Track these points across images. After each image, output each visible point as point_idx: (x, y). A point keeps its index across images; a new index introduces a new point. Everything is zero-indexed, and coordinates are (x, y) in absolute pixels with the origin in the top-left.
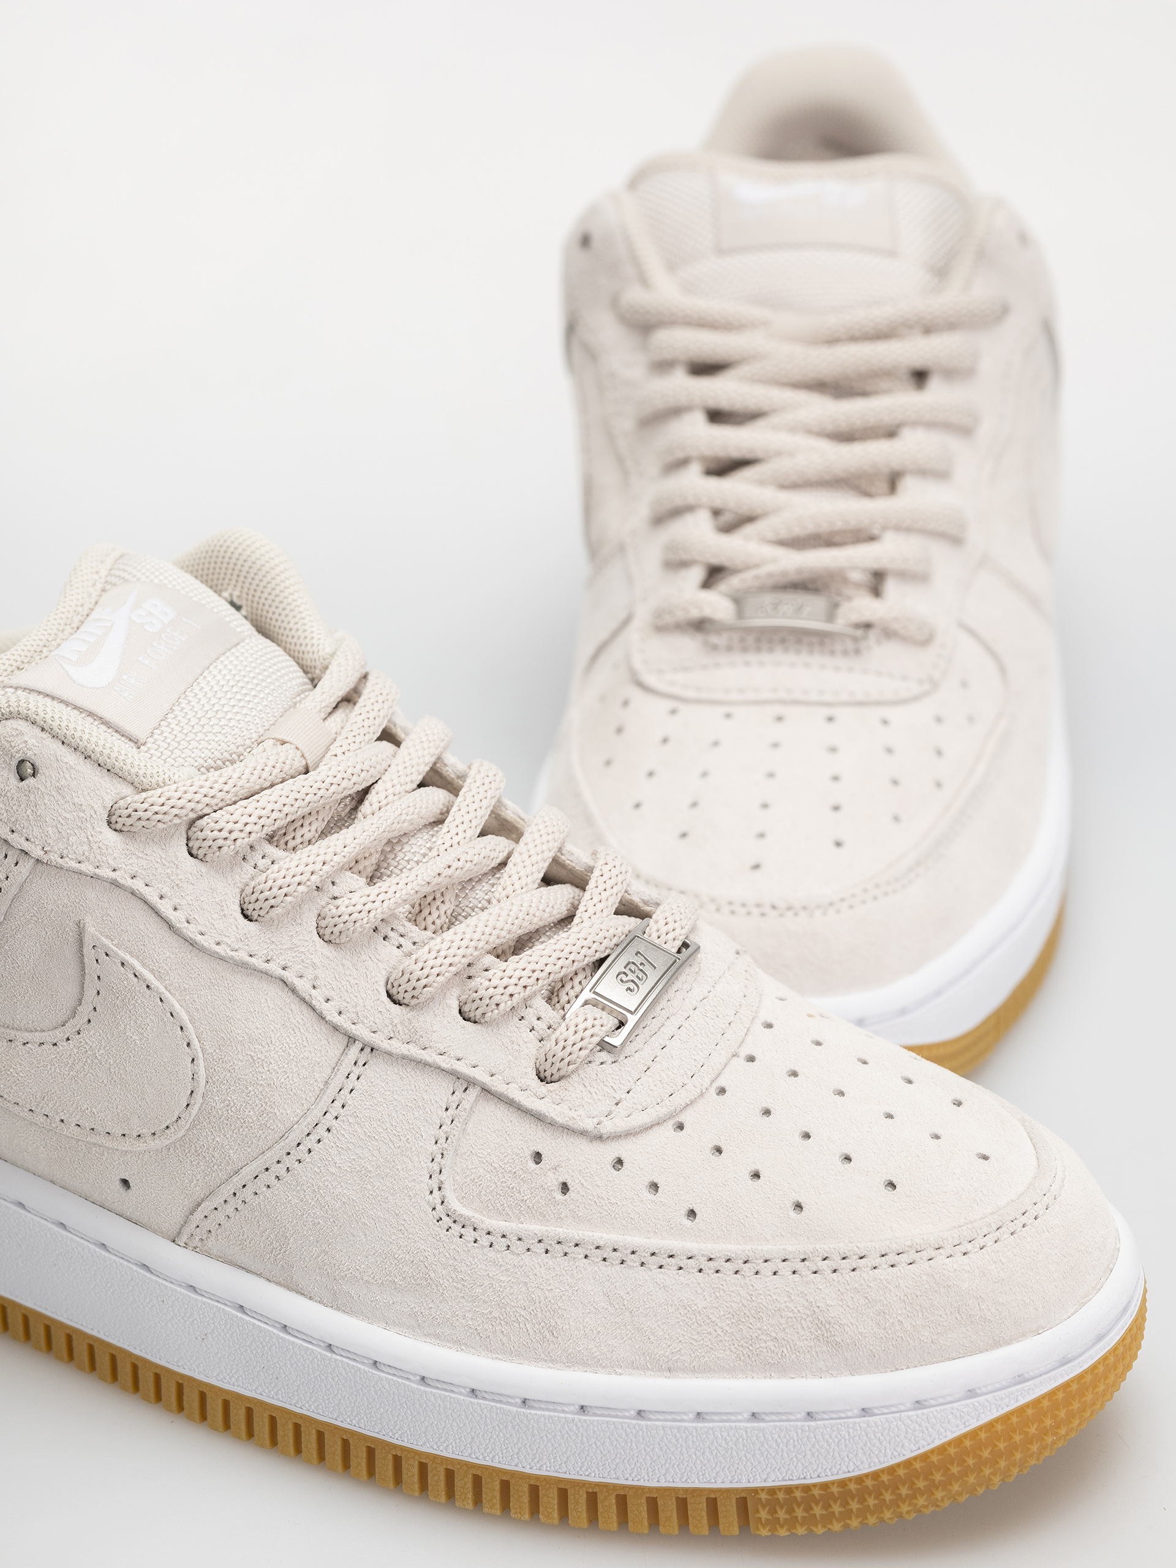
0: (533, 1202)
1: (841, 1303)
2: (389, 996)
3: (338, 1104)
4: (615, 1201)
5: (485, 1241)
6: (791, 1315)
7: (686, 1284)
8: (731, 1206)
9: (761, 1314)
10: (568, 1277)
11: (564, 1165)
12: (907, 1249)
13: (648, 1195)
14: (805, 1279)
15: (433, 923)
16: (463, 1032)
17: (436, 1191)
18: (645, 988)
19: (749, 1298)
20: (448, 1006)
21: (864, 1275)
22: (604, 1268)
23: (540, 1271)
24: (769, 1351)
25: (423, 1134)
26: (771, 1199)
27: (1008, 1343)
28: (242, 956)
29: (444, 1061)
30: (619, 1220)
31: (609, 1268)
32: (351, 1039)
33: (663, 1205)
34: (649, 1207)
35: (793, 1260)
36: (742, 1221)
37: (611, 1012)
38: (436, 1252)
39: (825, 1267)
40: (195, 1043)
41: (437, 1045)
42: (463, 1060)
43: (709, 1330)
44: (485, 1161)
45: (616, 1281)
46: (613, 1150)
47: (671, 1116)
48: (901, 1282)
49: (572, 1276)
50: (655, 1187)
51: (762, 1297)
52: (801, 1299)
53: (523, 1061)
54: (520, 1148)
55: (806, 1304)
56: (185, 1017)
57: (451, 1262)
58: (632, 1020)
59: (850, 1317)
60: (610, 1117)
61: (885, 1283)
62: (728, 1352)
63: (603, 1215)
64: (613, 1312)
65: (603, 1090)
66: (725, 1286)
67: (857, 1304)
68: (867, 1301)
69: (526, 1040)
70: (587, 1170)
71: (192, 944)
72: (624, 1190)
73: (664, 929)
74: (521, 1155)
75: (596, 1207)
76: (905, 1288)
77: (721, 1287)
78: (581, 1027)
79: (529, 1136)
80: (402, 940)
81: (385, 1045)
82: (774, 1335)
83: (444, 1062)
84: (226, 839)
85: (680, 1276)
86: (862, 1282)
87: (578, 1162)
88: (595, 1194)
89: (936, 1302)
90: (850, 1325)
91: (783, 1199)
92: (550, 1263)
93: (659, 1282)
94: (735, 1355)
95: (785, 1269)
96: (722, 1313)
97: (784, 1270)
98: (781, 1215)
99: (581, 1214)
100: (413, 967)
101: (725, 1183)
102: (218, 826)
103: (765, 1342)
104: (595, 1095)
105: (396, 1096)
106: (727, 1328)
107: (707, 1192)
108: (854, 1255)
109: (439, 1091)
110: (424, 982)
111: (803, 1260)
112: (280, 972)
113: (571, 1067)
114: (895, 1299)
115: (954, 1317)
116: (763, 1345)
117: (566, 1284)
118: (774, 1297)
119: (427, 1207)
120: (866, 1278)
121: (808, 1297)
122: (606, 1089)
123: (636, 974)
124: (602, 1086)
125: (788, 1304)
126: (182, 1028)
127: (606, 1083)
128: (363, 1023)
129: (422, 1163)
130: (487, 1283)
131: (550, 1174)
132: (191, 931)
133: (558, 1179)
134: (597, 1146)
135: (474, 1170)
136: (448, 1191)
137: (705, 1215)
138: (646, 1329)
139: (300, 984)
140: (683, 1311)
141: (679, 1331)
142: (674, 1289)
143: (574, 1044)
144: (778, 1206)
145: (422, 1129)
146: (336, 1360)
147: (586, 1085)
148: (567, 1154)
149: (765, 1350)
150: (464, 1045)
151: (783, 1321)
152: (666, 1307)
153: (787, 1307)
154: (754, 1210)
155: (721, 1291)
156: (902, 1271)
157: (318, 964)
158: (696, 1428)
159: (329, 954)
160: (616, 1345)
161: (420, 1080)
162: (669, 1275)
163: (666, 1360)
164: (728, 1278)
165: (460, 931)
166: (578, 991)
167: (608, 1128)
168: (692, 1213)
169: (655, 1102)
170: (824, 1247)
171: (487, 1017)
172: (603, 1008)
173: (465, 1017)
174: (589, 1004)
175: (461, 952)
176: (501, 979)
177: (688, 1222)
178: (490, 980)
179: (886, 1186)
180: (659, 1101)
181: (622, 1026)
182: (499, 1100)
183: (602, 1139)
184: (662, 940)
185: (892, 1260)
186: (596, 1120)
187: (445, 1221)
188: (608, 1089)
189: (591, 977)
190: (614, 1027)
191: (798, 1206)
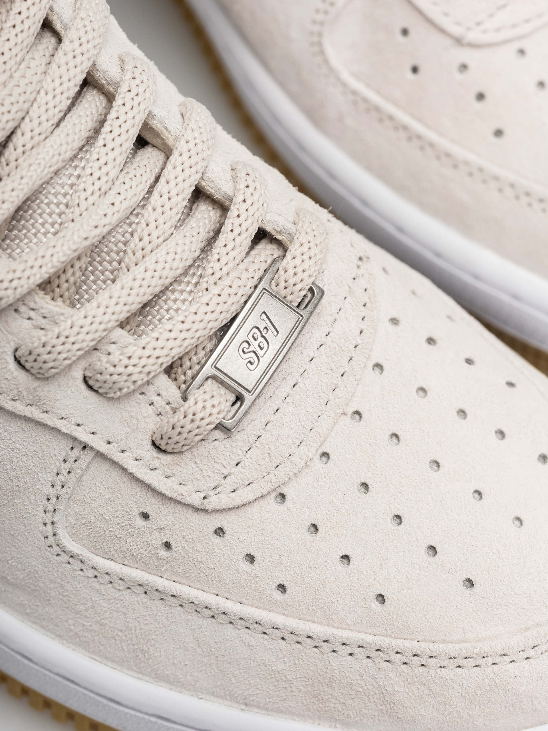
0: (138, 552)
1: (407, 691)
2: (18, 362)
4: (212, 567)
5: (90, 573)
6: (361, 690)
7: (269, 648)
8: (319, 589)
9: (334, 684)
10: (163, 619)
11: (169, 528)
12: (474, 656)
13: (244, 564)
14: (377, 666)
15: (67, 281)
16: (85, 402)
17: (49, 524)
18: (266, 359)
19: (324, 670)
20: (73, 378)
21: (432, 672)
22: (196, 618)
23: (138, 607)
24: (337, 710)
25: (41, 479)
26: (357, 588)
29: (65, 426)
30: (215, 582)
31: (201, 619)
33: (257, 577)
34: (244, 577)
35: (368, 649)
36: (328, 605)
37: (228, 387)
38: (46, 570)
39: (397, 660)
41: (59, 412)
42: (83, 427)
43: (285, 686)
44: (96, 511)
45: (206, 631)
46: (216, 522)
47: (274, 490)
48: (465, 682)
49: (167, 618)
50: (251, 558)
51: (336, 671)
52: (371, 680)
53: (140, 434)
54: (129, 506)
55: (376, 685)
57: (59, 581)
58: (248, 399)
59: (413, 702)
60: (217, 491)
61: (450, 681)
62: (300, 704)
63: (201, 576)
64: (200, 653)
65: (213, 467)
66: (305, 657)
67: (422, 694)
68: (431, 693)
69: (145, 415)
70: (190, 537)
72: (222, 558)
73: (292, 281)
74: (130, 513)
75: (195, 568)
76: (467, 687)
77: (301, 657)
78: (199, 416)
79: (139, 498)
80: (32, 314)
82: (342, 700)
83: (63, 426)
85: (264, 640)
86: (430, 678)
87: (182, 528)
88: (195, 557)
89: (493, 700)
90: (413, 708)
91: (369, 590)
92: (148, 603)
93: (244, 640)
94: (306, 707)
95: (360, 653)
96: (299, 676)
97: (359, 655)
98: (364, 606)
99: (180, 571)
101: (316, 566)
103: (335, 704)
104: (205, 471)
105: (17, 445)
106: (301, 688)
107: (298, 572)
108: (425, 655)
109: (58, 447)
111: (378, 650)
113: (185, 448)
114: (457, 694)
115: (508, 709)
116: (332, 705)
117: (161, 623)
118: (347, 675)
119: (40, 535)
120: (433, 676)
121: (378, 680)
122: (216, 465)
123: (258, 342)
124: (213, 463)
125: (359, 682)
127: (217, 460)
129: (38, 501)
130: (89, 604)
131: (157, 534)
133: (163, 539)
134: (201, 517)
135: (86, 516)
136: (60, 527)
137: (294, 593)
138: (228, 672)
140: (263, 668)
141: (258, 680)
142: (258, 649)
143: (190, 431)
144: (362, 596)
145: (40, 475)
147: (198, 462)
148: (173, 519)
149: (333, 709)
150: (85, 414)
151: (353, 693)
152: (249, 661)
153: (358, 684)
154: (339, 596)
155: (300, 660)
156: (467, 673)
160: (200, 677)
163: (243, 698)
164: (308, 651)
165: (91, 314)
166: (203, 361)
167: (213, 503)
168: (282, 588)
169: (261, 477)
170: (398, 644)
171: (109, 396)
172: (222, 383)
173: (90, 387)
174: (210, 381)
175: (90, 336)
176: (126, 367)
177: (277, 595)
178: (115, 366)
179: (464, 583)
180: (264, 474)
181: (239, 403)
182: (114, 463)
183: (206, 511)
184: (289, 290)
185: (459, 662)
186: (202, 495)
187: (56, 549)
188: (218, 467)
189: (216, 346)
190: (230, 403)
191: (381, 598)
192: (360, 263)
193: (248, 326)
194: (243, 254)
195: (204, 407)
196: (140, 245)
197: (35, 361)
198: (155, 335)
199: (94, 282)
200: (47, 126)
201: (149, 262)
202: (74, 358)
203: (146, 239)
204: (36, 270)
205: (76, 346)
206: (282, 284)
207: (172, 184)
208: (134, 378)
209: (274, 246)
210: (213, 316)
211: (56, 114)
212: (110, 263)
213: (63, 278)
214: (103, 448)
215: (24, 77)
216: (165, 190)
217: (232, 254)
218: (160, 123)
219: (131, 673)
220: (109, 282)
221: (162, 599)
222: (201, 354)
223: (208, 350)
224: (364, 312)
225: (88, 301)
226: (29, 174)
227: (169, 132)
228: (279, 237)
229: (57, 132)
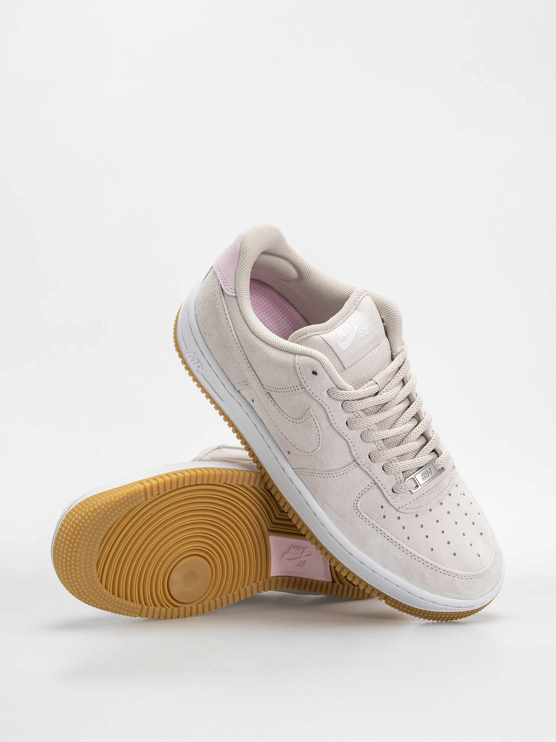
0: (376, 516)
1: (429, 575)
2: (369, 456)
3: (345, 471)
4: (394, 526)
5: (361, 517)
7: (399, 552)
8: (418, 541)
9: (411, 568)
10: (375, 535)
11: (387, 512)
12: (450, 572)
13: (401, 529)
14: (425, 566)
16: (381, 472)
17: (356, 501)
18: (427, 479)
19: (411, 563)
20: (380, 465)
23: (369, 530)
25: (360, 488)
26: (427, 545)
27: (460, 599)
28: (341, 432)
30: (392, 530)
31: (384, 539)
32: (355, 461)
33: (403, 533)
34: (400, 532)
36: (418, 546)
37: (416, 483)
38: (349, 512)
39: (430, 567)
40: (321, 443)
41: (373, 472)
42: (377, 478)
43: (398, 564)
44: (370, 501)
45: (384, 543)
46: (399, 514)
47: (416, 513)
48: (445, 578)
50: (404, 528)
51: (413, 564)
52: (422, 570)
53: (390, 485)
54: (379, 503)
56: (322, 437)
57: (351, 516)
58: (420, 487)
59: (429, 579)
60: (403, 507)
61: (441, 576)
63: (389, 527)
64: (380, 548)
65: (404, 501)
68: (435, 578)
69: (393, 481)
70: (391, 516)
71: (331, 425)
72: (397, 525)
73: (439, 464)
74: (379, 505)
75: (389, 525)
76: (445, 580)
77: (406, 557)
78: (407, 486)
79: (382, 502)
80: (378, 445)
81: (362, 466)
83: (372, 476)
84: (351, 409)
86: (436, 573)
87: (390, 513)
88: (390, 522)
90: (429, 581)
91: (430, 546)
92: (373, 530)
93: (393, 548)
95: (422, 562)
96: (403, 563)
98: (427, 550)
99: (385, 524)
100: (377, 455)
101: (419, 535)
102: (351, 405)
104: (402, 501)
105: (359, 477)
106: (402, 566)
107: (414, 535)
108: (438, 568)
109: (369, 481)
110: (378, 459)
111: (426, 562)
112: (348, 439)
113: (400, 493)
114: (441, 580)
115: (452, 589)
116: (408, 574)
117: (373, 537)
118: (416, 566)
119: (353, 503)
120: (438, 573)
123: (426, 475)
125: (418, 569)
126: (320, 438)
127: (406, 499)
128: (360, 459)
129: (357, 493)
130: (357, 525)
131: (383, 512)
132: (333, 422)
133: (384, 514)
134: (396, 512)
135: (367, 502)
136: (359, 503)
137: (411, 540)
138: (385, 556)
139: (350, 444)
140: (395, 557)
141: (392, 560)
142: (396, 552)
143: (404, 489)
144: (427, 547)
145: (361, 486)
146: (315, 518)
147: (401, 498)
148: (389, 510)
150: (379, 475)
151: (415, 572)
152: (392, 554)
154: (422, 545)
156: (446, 576)
157: (357, 442)
158: (384, 581)
159: (360, 441)
160: (377, 555)
161: (367, 477)
162: (397, 548)
165: (392, 451)
166: (411, 474)
167: (401, 510)
168: (409, 538)
169: (414, 508)
170: (432, 562)
171: (388, 473)
172: (415, 481)
173: (383, 469)
174: (412, 479)
175: (390, 456)
176: (395, 467)
177: (406, 539)
178: (393, 466)
179: (453, 554)
180: (415, 508)
181: (417, 487)
182: (381, 490)
183: (398, 511)
184: (437, 466)
185: (445, 572)
186: (399, 507)
187: (355, 508)
188: (406, 501)
189: (416, 472)
190: (415, 486)
191: (432, 549)
192: (453, 468)
193: (425, 470)
194: (430, 453)
195: (409, 484)
196: (407, 440)
197: (375, 457)
198: (405, 462)
199: (393, 444)
200: (397, 403)
201: (409, 444)
202: (384, 460)
203: (409, 439)
204: (385, 435)
205: (386, 457)
206: (436, 464)
207: (420, 428)
208: (396, 470)
209: (436, 454)
210: (419, 464)
211: (400, 401)
212: (398, 442)
213: (387, 440)
214: (380, 486)
215: (396, 389)
216: (418, 429)
217: (427, 451)
218: (420, 413)
219: (359, 548)
220: (396, 446)
221: (377, 530)
222: (412, 472)
223: (414, 472)
224: (451, 480)
225: (389, 448)
226: (391, 412)
227: (422, 416)
228: (438, 452)
229: (398, 405)
